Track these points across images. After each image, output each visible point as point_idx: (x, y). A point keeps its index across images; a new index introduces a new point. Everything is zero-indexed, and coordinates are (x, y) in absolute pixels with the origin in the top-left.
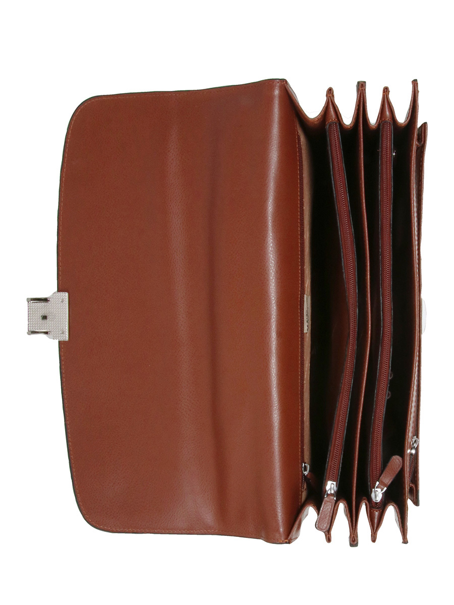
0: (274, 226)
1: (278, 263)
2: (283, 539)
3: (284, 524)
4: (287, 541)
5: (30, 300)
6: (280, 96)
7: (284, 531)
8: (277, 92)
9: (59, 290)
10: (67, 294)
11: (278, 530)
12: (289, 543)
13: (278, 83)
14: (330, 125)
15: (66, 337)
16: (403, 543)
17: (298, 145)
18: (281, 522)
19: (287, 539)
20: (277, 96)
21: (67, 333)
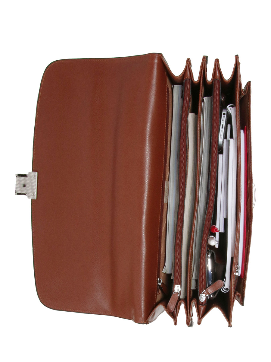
0: (150, 139)
1: (150, 161)
2: (143, 321)
3: (144, 313)
4: (146, 322)
5: (17, 175)
6: (158, 64)
7: (145, 316)
8: (156, 61)
9: (33, 170)
10: (37, 173)
11: (141, 316)
12: (147, 324)
13: (157, 55)
14: (186, 81)
15: (35, 197)
16: (229, 326)
17: (167, 93)
18: (143, 311)
19: (145, 321)
20: (156, 64)
21: (36, 195)
